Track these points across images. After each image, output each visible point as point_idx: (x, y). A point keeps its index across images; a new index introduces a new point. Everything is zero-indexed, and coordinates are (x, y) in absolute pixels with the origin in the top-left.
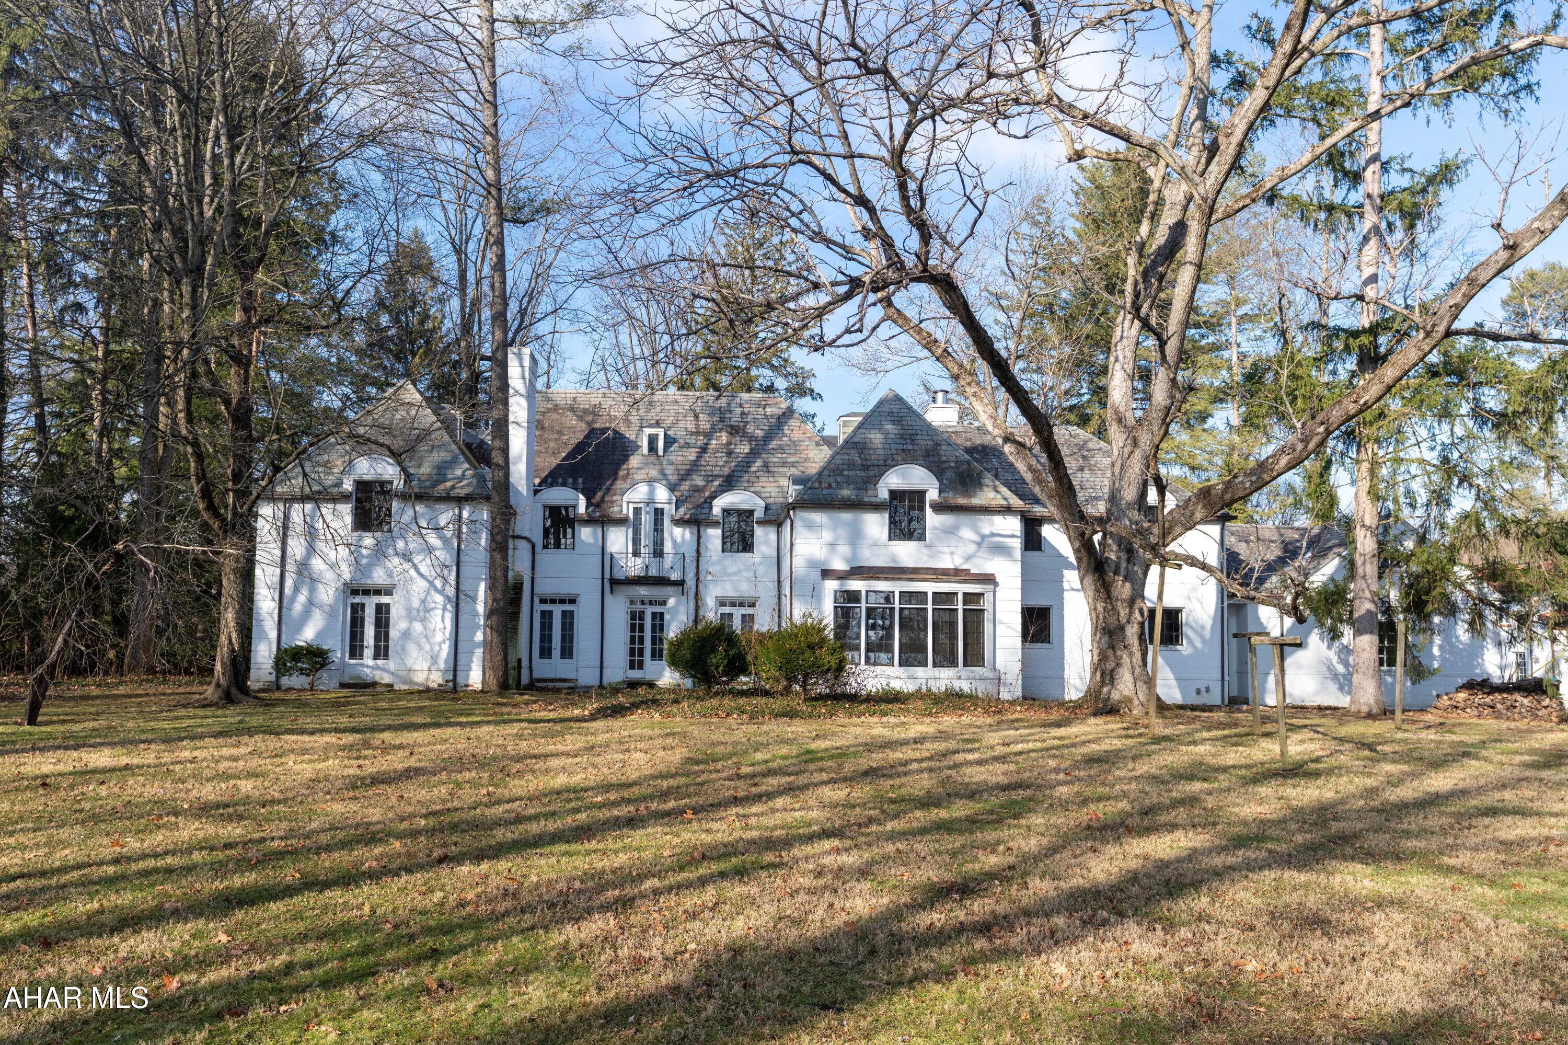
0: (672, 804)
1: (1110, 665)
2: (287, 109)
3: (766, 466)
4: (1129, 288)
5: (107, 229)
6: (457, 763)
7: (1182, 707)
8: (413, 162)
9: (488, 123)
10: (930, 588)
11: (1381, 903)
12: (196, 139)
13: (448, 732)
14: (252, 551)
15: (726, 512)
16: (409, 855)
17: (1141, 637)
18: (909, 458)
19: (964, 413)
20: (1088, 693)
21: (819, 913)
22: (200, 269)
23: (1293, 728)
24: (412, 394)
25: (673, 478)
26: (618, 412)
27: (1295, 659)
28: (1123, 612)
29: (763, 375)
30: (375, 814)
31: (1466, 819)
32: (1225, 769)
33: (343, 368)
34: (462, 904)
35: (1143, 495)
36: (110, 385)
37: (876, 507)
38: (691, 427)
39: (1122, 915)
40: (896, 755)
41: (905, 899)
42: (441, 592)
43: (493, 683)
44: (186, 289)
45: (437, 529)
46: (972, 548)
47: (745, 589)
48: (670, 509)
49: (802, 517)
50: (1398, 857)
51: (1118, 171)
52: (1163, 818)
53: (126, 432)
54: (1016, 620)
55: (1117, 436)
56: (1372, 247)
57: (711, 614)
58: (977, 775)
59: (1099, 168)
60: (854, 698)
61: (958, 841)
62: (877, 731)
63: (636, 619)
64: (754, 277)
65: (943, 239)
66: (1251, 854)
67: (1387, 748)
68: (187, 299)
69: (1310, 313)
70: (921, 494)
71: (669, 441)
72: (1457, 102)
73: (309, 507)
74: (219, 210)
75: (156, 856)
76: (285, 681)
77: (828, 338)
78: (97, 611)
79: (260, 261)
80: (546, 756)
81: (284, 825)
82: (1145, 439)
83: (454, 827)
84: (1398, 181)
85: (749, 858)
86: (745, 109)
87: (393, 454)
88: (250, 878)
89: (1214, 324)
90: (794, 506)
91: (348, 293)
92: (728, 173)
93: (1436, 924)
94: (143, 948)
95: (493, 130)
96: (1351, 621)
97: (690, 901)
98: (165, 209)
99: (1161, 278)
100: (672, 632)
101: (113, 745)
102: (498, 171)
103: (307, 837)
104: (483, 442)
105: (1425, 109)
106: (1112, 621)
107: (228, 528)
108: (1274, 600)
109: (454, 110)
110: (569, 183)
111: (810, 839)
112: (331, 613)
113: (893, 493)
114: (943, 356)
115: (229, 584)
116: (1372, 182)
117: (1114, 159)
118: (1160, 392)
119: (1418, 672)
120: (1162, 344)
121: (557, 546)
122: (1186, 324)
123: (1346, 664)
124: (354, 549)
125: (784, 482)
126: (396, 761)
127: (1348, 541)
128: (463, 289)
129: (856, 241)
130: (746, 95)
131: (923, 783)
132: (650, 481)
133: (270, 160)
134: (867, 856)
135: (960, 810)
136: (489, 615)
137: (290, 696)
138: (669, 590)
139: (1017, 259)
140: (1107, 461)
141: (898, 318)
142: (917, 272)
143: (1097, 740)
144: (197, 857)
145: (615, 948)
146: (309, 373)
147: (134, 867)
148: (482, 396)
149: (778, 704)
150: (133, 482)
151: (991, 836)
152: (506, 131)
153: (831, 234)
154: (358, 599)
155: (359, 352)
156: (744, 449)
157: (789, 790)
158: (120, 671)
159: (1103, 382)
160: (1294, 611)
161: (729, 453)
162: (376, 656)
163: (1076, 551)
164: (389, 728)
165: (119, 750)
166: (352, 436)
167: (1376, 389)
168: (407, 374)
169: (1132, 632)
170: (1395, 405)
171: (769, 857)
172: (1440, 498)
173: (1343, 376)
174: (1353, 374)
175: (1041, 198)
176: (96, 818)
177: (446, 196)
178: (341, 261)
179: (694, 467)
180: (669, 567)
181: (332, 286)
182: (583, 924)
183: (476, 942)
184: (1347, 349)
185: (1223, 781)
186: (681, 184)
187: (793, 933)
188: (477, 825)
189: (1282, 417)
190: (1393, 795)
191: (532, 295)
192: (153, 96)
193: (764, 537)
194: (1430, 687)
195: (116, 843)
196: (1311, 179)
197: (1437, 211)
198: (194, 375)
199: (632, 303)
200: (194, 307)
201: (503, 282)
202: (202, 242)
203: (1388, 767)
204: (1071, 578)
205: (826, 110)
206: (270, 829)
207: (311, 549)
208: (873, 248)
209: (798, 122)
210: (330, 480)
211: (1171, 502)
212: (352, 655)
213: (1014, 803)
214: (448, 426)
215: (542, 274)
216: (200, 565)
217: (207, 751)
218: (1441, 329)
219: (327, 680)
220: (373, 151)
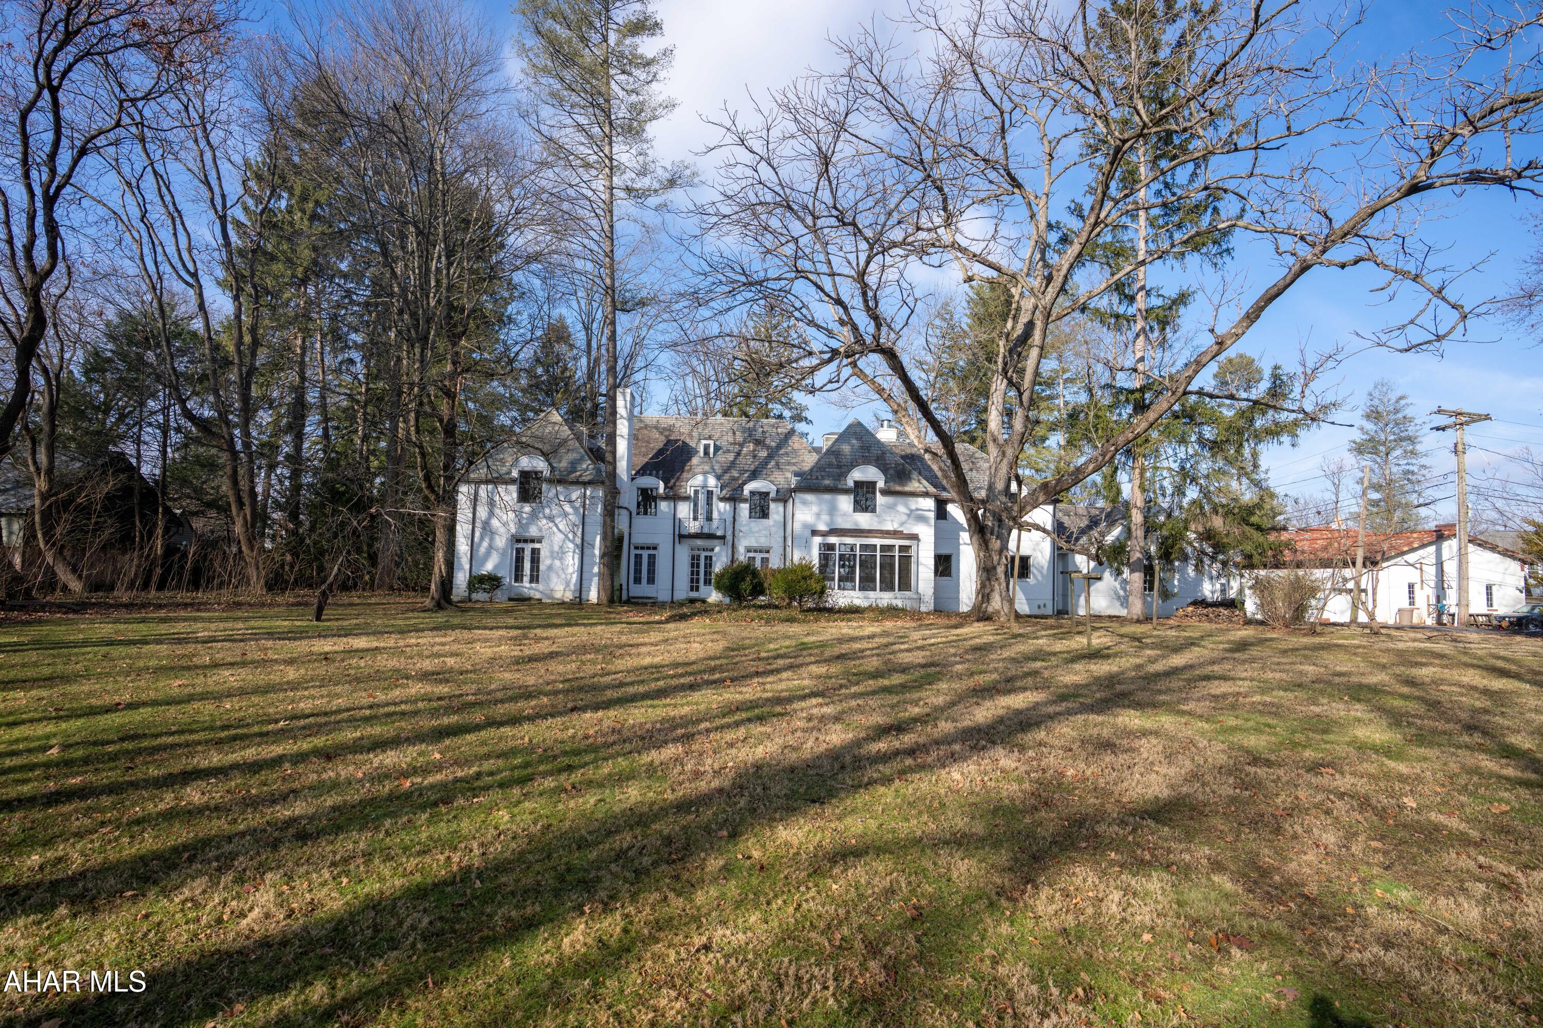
0: (717, 676)
1: (987, 591)
2: (483, 240)
3: (777, 464)
4: (1000, 360)
5: (370, 313)
6: (583, 649)
7: (1029, 616)
8: (560, 273)
9: (608, 250)
10: (878, 542)
11: (1145, 733)
12: (426, 258)
13: (576, 629)
14: (454, 514)
15: (752, 493)
16: (553, 706)
17: (1006, 573)
18: (866, 461)
19: (900, 434)
20: (974, 608)
21: (810, 744)
22: (426, 338)
23: (1095, 629)
24: (556, 417)
25: (719, 471)
26: (685, 430)
27: (1097, 586)
28: (996, 558)
29: (776, 408)
30: (531, 680)
31: (1192, 682)
32: (1054, 654)
33: (513, 401)
34: (586, 737)
35: (1008, 486)
36: (369, 409)
37: (846, 491)
38: (731, 440)
39: (994, 743)
40: (857, 646)
41: (863, 735)
42: (572, 541)
43: (605, 599)
44: (417, 350)
45: (570, 502)
46: (904, 518)
47: (763, 542)
48: (717, 491)
49: (800, 496)
50: (1154, 705)
51: (993, 289)
52: (1018, 684)
53: (378, 439)
54: (931, 562)
55: (993, 450)
56: (1141, 341)
57: (742, 557)
58: (907, 658)
59: (982, 287)
60: (831, 610)
61: (895, 699)
62: (845, 631)
63: (695, 560)
64: (771, 348)
65: (889, 326)
66: (1070, 705)
67: (1148, 641)
68: (418, 356)
69: (1105, 379)
70: (873, 484)
71: (717, 448)
72: (1188, 257)
73: (490, 487)
74: (439, 302)
75: (395, 704)
76: (475, 596)
77: (817, 386)
78: (359, 551)
79: (464, 333)
80: (638, 645)
81: (474, 686)
82: (1010, 452)
83: (581, 689)
84: (1156, 302)
85: (766, 709)
86: (768, 244)
87: (543, 454)
88: (454, 719)
89: (1050, 383)
90: (796, 490)
91: (517, 354)
92: (757, 283)
93: (1176, 745)
94: (388, 761)
95: (610, 255)
96: (1128, 564)
97: (729, 736)
98: (406, 300)
99: (1019, 355)
100: (717, 568)
101: (367, 634)
102: (613, 279)
103: (489, 693)
104: (599, 448)
105: (1170, 261)
106: (989, 564)
107: (440, 500)
108: (1085, 551)
109: (586, 241)
110: (656, 287)
111: (804, 698)
112: (503, 554)
113: (856, 483)
114: (888, 399)
115: (440, 535)
116: (1141, 301)
117: (991, 282)
118: (1018, 424)
119: (1166, 595)
120: (1021, 394)
121: (646, 513)
122: (1034, 383)
123: (1125, 590)
124: (518, 513)
125: (789, 475)
126: (544, 647)
127: (1127, 516)
128: (589, 352)
129: (835, 327)
130: (769, 236)
131: (874, 663)
132: (705, 473)
133: (472, 271)
134: (839, 708)
135: (897, 679)
136: (602, 556)
137: (478, 606)
138: (716, 542)
139: (933, 340)
140: (987, 465)
141: (861, 374)
142: (873, 346)
143: (979, 637)
144: (420, 705)
145: (682, 765)
146: (493, 403)
147: (382, 711)
148: (599, 419)
149: (784, 614)
150: (381, 470)
151: (916, 696)
152: (619, 254)
153: (820, 322)
154: (520, 545)
155: (523, 391)
156: (763, 454)
157: (790, 667)
158: (372, 588)
159: (984, 417)
160: (1097, 558)
161: (755, 456)
162: (531, 581)
163: (968, 520)
164: (539, 626)
165: (372, 638)
166: (518, 442)
167: (1144, 425)
168: (553, 404)
169: (1000, 570)
170: (1154, 435)
171: (779, 709)
172: (1180, 491)
173: (1125, 416)
174: (1130, 416)
175: (947, 304)
176: (358, 680)
177: (579, 294)
178: (514, 333)
179: (733, 464)
180: (716, 527)
181: (507, 349)
182: (663, 750)
183: (595, 761)
184: (1127, 401)
185: (1054, 661)
186: (727, 289)
187: (794, 756)
188: (595, 688)
189: (1090, 440)
190: (1152, 668)
191: (632, 356)
192: (401, 232)
193: (776, 509)
194: (1173, 604)
195: (370, 696)
196: (1106, 298)
197: (1178, 321)
198: (421, 404)
199: (695, 362)
200: (422, 362)
201: (615, 348)
202: (428, 321)
203: (1148, 652)
204: (965, 537)
205: (818, 247)
206: (465, 688)
207: (491, 514)
208: (846, 331)
209: (800, 253)
210: (504, 470)
211: (1025, 492)
212: (516, 580)
213: (929, 675)
214: (578, 437)
215: (639, 343)
216: (423, 522)
217: (426, 639)
218: (1181, 390)
219: (500, 596)
220: (535, 266)
